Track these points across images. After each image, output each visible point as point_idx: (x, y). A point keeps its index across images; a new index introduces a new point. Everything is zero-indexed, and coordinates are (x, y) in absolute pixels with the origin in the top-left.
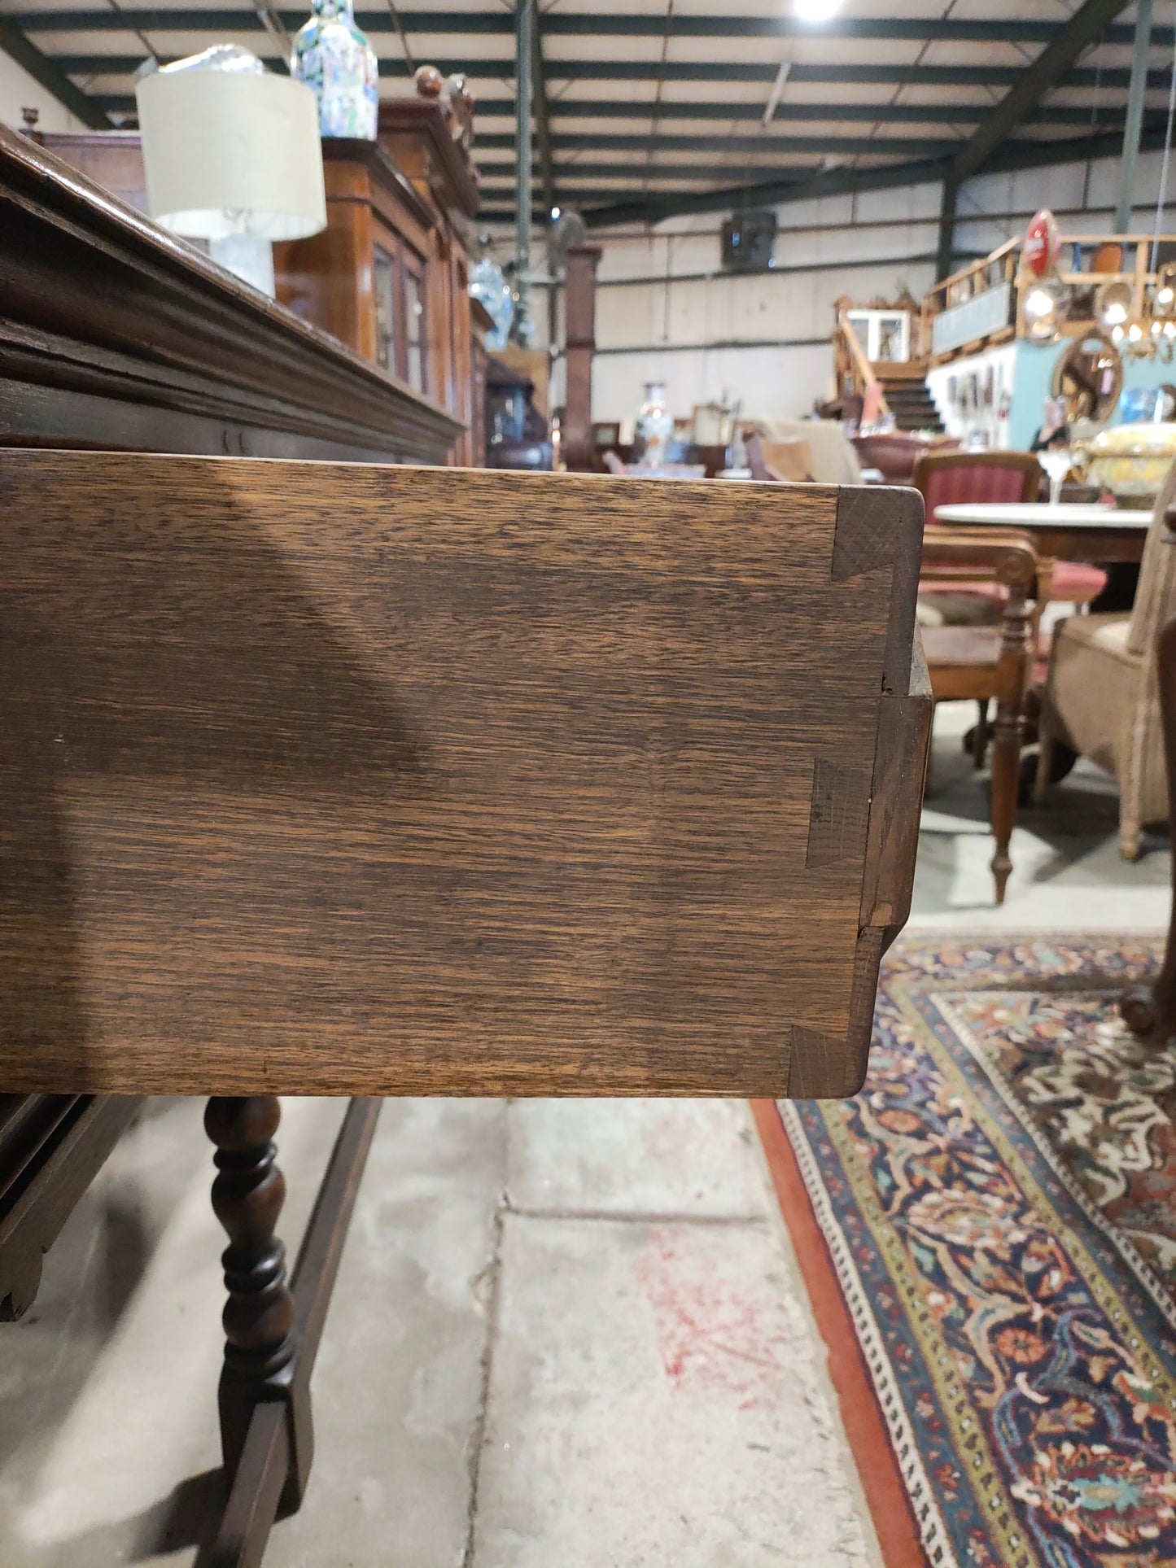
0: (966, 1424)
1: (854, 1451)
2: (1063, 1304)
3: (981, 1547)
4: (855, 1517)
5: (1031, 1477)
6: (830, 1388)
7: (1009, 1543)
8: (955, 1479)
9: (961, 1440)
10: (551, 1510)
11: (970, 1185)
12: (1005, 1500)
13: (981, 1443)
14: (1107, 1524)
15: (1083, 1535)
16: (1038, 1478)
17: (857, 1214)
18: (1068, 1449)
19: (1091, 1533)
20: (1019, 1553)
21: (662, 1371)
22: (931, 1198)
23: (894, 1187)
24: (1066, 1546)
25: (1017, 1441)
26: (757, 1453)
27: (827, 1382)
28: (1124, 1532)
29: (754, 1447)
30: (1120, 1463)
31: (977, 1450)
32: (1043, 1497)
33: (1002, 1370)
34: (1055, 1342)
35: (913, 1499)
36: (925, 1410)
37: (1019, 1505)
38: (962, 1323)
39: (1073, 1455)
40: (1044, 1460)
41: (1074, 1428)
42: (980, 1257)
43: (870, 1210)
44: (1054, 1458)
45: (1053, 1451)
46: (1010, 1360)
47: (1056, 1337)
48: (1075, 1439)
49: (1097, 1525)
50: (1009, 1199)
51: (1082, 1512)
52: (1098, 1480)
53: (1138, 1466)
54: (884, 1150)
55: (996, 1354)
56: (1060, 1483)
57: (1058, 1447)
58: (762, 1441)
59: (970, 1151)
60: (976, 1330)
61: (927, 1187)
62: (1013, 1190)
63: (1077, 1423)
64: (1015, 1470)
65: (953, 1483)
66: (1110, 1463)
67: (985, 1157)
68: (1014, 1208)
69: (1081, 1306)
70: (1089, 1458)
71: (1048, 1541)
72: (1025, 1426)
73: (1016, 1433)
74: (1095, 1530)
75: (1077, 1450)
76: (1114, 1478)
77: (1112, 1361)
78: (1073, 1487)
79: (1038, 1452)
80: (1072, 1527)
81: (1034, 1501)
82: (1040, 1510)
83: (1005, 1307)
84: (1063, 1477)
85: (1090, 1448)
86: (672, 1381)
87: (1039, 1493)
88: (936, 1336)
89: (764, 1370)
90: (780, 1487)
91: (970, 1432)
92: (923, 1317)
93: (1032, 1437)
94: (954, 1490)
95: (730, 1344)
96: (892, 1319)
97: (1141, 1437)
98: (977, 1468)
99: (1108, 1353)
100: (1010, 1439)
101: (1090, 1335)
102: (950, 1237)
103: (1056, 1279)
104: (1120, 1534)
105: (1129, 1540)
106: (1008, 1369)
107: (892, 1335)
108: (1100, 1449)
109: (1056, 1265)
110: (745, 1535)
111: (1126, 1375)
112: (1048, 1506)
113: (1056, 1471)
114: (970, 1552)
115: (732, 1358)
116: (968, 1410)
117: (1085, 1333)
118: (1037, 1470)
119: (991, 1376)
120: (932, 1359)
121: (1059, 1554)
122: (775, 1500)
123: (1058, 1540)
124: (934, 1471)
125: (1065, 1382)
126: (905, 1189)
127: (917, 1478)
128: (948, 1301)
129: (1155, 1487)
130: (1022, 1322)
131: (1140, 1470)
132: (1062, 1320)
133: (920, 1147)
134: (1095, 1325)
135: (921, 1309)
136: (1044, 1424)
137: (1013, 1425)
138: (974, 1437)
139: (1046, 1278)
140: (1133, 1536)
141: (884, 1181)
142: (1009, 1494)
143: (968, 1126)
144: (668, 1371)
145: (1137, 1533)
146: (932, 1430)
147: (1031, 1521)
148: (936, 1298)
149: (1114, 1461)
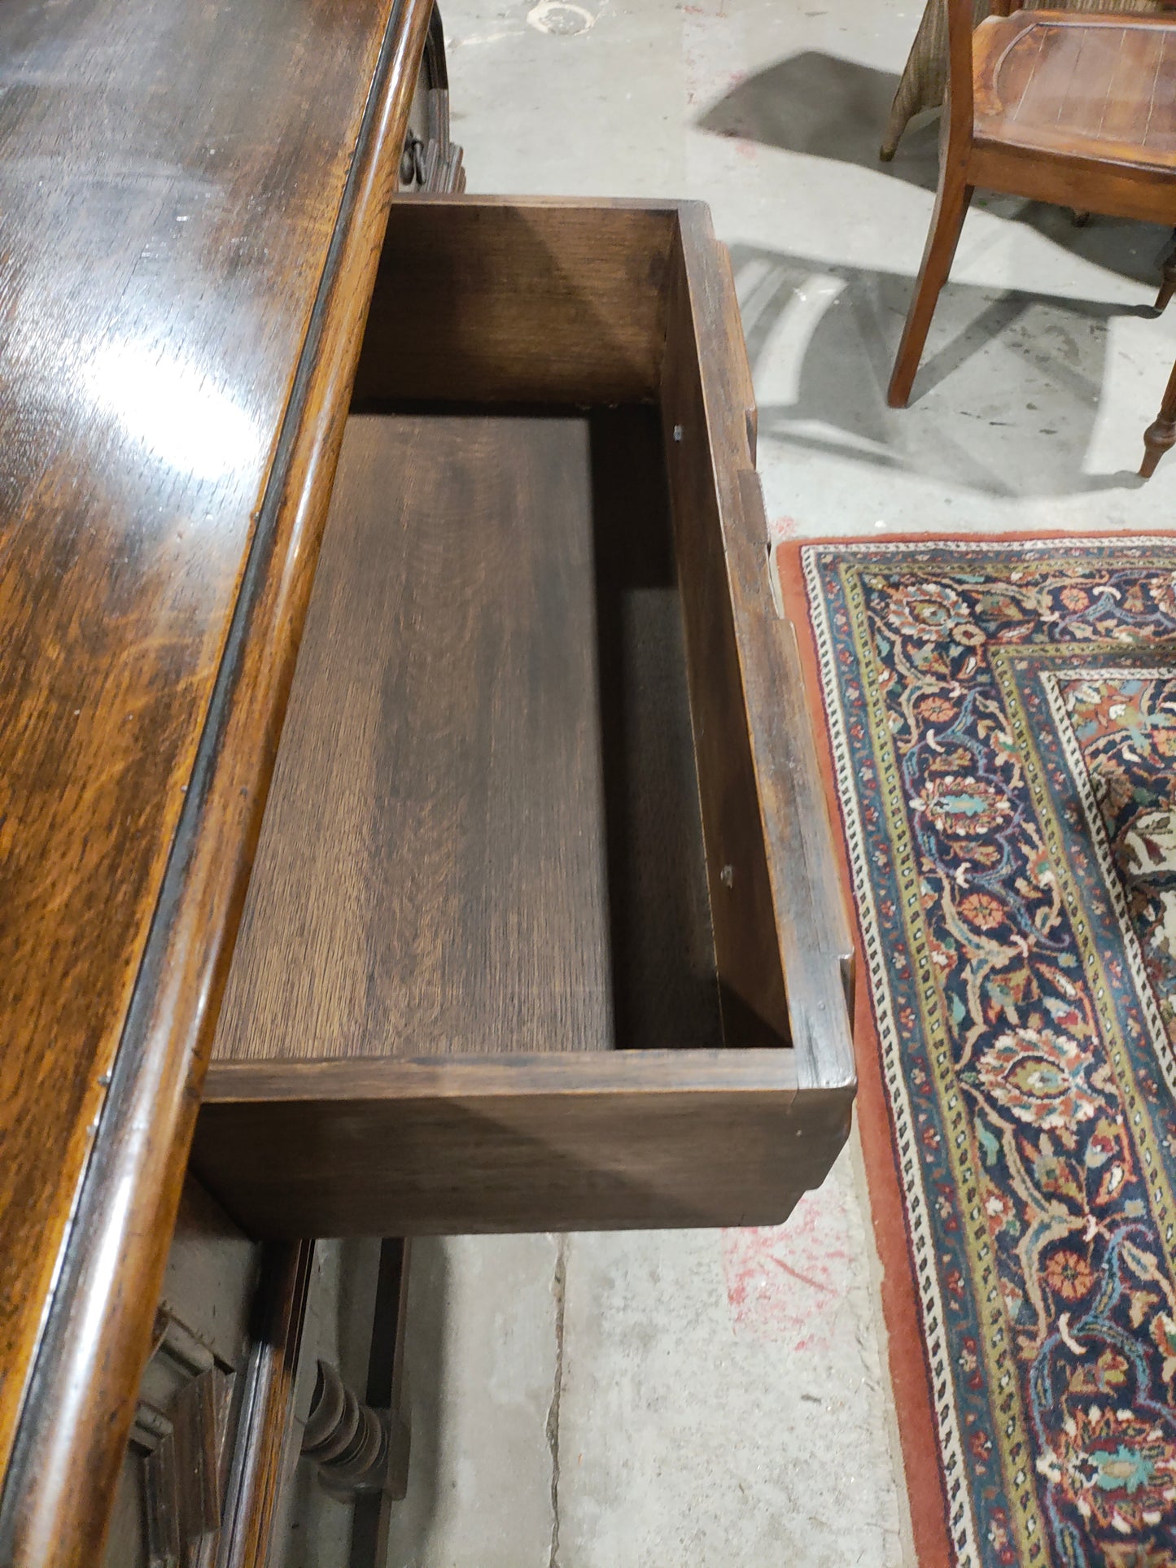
0: (1004, 1380)
1: (897, 1407)
2: (1118, 1217)
3: (1001, 1531)
4: (893, 1487)
5: (1056, 1449)
6: (882, 1324)
7: (1027, 1528)
8: (987, 1449)
9: (999, 1400)
10: (624, 1472)
11: (1048, 1021)
12: (1029, 1477)
13: (1016, 1405)
14: (1116, 1507)
15: (1094, 1517)
16: (1063, 1450)
17: (926, 1068)
18: (1095, 1413)
19: (1100, 1516)
20: (1034, 1539)
21: (725, 1299)
22: (1004, 1041)
23: (967, 1023)
24: (1076, 1532)
25: (1049, 1401)
26: (810, 1404)
27: (880, 1315)
28: (1129, 1517)
29: (806, 1398)
30: (1140, 1432)
31: (1011, 1413)
32: (1063, 1471)
33: (1047, 1309)
34: (1104, 1270)
35: (947, 1473)
36: (969, 1361)
37: (1041, 1480)
38: (1016, 1241)
39: (1098, 1422)
40: (1070, 1427)
41: (1105, 1389)
42: (1044, 1140)
43: (939, 1058)
44: (1081, 1424)
45: (1080, 1415)
46: (1056, 1293)
47: (1105, 1266)
48: (1102, 1401)
49: (1107, 1507)
50: (1084, 1045)
51: (1098, 1490)
52: (1117, 1452)
53: (1156, 1434)
54: (963, 960)
55: (1044, 1283)
56: (1082, 1455)
57: (1086, 1412)
58: (814, 1392)
59: (1052, 962)
60: (1028, 1251)
61: (1000, 1025)
62: (1091, 1030)
63: (1108, 1383)
64: (1042, 1439)
65: (985, 1454)
66: (1131, 1432)
67: (1067, 972)
68: (1088, 1058)
69: (1136, 1220)
70: (1113, 1425)
71: (1062, 1525)
72: (1060, 1383)
73: (1049, 1394)
74: (1105, 1515)
75: (1103, 1415)
76: (1132, 1451)
77: (1154, 1298)
78: (1092, 1461)
79: (1067, 1417)
80: (1085, 1509)
81: (1055, 1476)
82: (1059, 1487)
83: (1062, 1221)
84: (1086, 1450)
85: (1115, 1413)
86: (734, 1310)
87: (1060, 1468)
88: (988, 1259)
89: (821, 1297)
90: (828, 1448)
91: (1007, 1390)
92: (979, 1233)
93: (1064, 1398)
94: (984, 1463)
95: (789, 1261)
96: (948, 1233)
97: (1165, 1402)
98: (1009, 1436)
99: (1153, 1287)
100: (1043, 1402)
101: (1139, 1262)
102: (1017, 1112)
103: (1116, 1178)
104: (1125, 1519)
105: (1132, 1526)
106: (1053, 1308)
107: (946, 1258)
108: (1124, 1415)
109: (1118, 1157)
110: (795, 1509)
111: (1165, 1319)
112: (1067, 1483)
113: (1080, 1442)
114: (991, 1537)
115: (792, 1279)
116: (1008, 1364)
117: (1134, 1257)
118: (1063, 1439)
119: (1034, 1316)
120: (982, 1292)
121: (1068, 1540)
122: (823, 1465)
123: (1069, 1524)
124: (969, 1436)
125: (1104, 1328)
126: (980, 1028)
127: (953, 1448)
128: (1005, 1209)
129: (1167, 1461)
130: (1073, 1243)
131: (1157, 1439)
132: (1114, 1238)
133: (1000, 956)
134: (1146, 1247)
135: (980, 1220)
136: (1077, 1384)
137: (1048, 1383)
138: (1011, 1396)
139: (1107, 1176)
140: (1136, 1522)
141: (959, 1012)
142: (1034, 1467)
143: (1055, 921)
144: (731, 1298)
145: (1141, 1519)
146: (972, 1385)
147: (1049, 1501)
148: (994, 1205)
149: (1134, 1430)
